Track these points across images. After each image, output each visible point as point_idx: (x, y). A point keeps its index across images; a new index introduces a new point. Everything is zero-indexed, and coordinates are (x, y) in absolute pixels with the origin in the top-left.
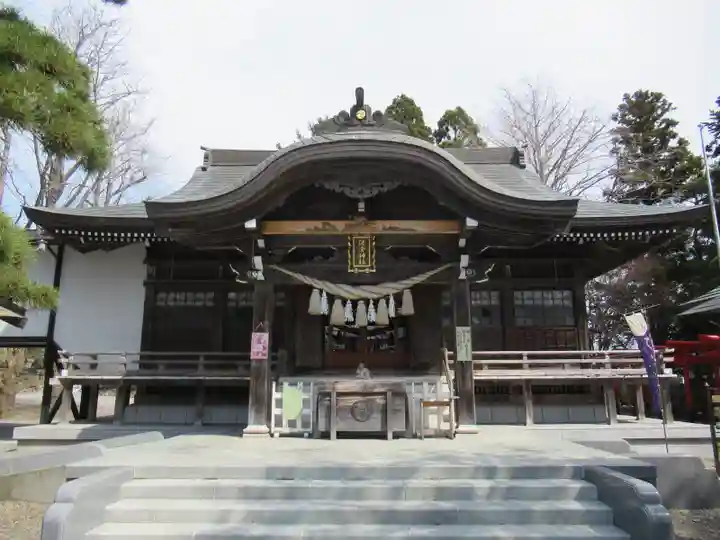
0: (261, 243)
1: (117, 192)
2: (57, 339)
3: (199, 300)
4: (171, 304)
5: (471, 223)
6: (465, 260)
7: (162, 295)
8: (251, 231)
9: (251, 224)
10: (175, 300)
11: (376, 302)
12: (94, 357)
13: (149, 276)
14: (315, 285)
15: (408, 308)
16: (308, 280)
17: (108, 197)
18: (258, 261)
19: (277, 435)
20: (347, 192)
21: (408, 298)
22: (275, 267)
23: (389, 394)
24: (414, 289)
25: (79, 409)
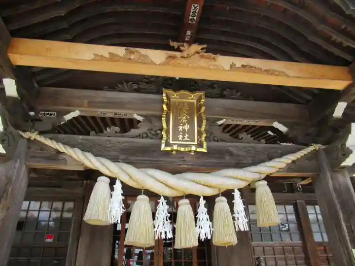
11: (210, 202)
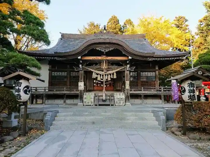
0: (81, 62)
3: (63, 74)
4: (56, 75)
5: (130, 58)
6: (128, 66)
7: (53, 73)
8: (79, 59)
9: (79, 58)
11: (108, 75)
12: (36, 88)
13: (50, 68)
14: (94, 71)
15: (115, 77)
16: (92, 70)
18: (80, 66)
19: (85, 105)
20: (102, 50)
21: (115, 74)
22: (84, 67)
23: (110, 96)
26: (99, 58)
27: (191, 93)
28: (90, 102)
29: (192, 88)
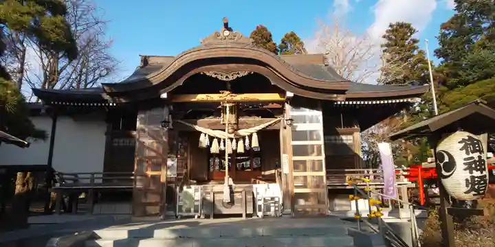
1: (91, 82)
2: (54, 166)
4: (121, 144)
5: (290, 94)
6: (287, 115)
7: (116, 140)
8: (164, 99)
9: (164, 96)
10: (124, 142)
11: (237, 140)
12: (75, 175)
13: (108, 129)
14: (202, 131)
15: (255, 143)
16: (199, 129)
17: (86, 85)
19: (180, 217)
20: (219, 77)
21: (255, 137)
22: (179, 121)
24: (259, 133)
25: (67, 206)
26: (215, 97)
27: (474, 171)
28: (192, 210)
29: (476, 155)
